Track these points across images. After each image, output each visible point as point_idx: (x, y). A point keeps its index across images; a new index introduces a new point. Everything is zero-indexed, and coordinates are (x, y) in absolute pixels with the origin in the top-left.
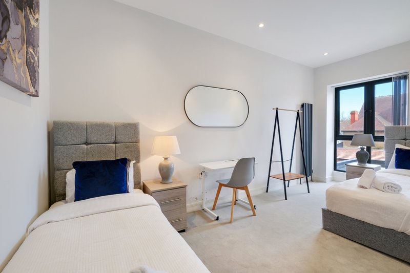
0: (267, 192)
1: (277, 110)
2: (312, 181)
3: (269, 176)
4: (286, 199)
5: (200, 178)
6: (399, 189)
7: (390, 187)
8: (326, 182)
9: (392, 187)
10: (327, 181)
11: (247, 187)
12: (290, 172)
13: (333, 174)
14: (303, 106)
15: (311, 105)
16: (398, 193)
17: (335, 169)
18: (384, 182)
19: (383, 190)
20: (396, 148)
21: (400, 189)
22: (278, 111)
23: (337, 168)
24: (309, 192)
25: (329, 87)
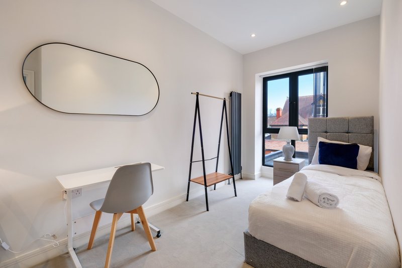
0: (187, 200)
1: (197, 96)
2: (241, 178)
3: (190, 180)
4: (208, 210)
5: (64, 200)
6: (336, 201)
7: (326, 200)
8: (254, 179)
9: (328, 199)
10: (256, 177)
11: (140, 208)
12: (216, 172)
13: (261, 170)
14: (231, 94)
15: (240, 95)
16: (335, 208)
17: (264, 164)
18: (318, 192)
19: (318, 204)
20: (319, 141)
21: (338, 202)
22: (199, 96)
23: (266, 163)
24: (236, 196)
25: (257, 75)
